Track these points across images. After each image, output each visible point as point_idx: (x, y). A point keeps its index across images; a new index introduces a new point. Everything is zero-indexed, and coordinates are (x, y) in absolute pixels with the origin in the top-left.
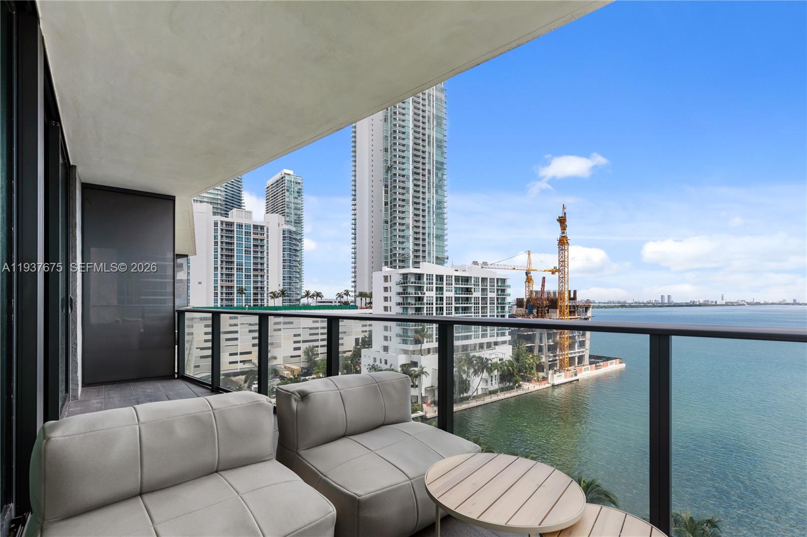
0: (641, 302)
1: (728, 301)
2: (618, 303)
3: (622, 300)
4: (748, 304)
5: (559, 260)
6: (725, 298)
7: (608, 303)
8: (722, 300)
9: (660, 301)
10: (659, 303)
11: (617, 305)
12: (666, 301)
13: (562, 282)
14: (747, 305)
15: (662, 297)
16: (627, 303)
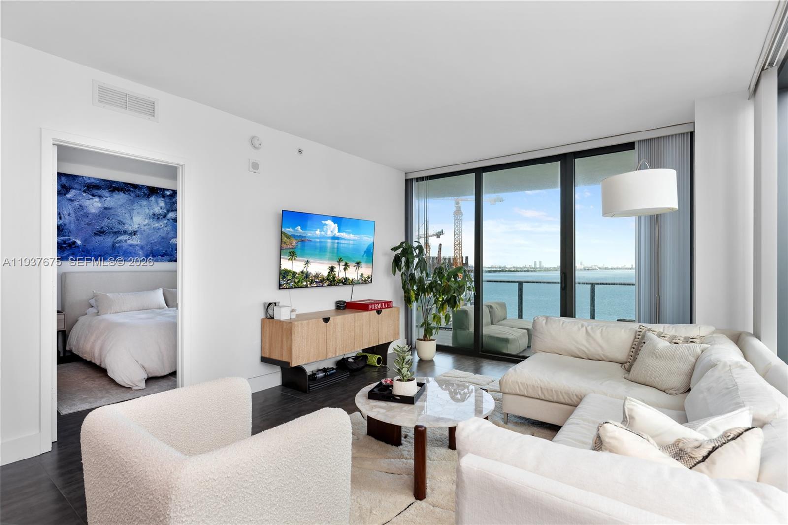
0: (518, 267)
1: (586, 266)
2: (500, 268)
3: (502, 266)
4: (600, 268)
5: (454, 243)
6: (583, 264)
7: (491, 268)
8: (581, 265)
9: (533, 267)
10: (533, 268)
11: (499, 269)
12: (538, 266)
13: (457, 249)
14: (599, 270)
15: (535, 262)
16: (507, 268)
